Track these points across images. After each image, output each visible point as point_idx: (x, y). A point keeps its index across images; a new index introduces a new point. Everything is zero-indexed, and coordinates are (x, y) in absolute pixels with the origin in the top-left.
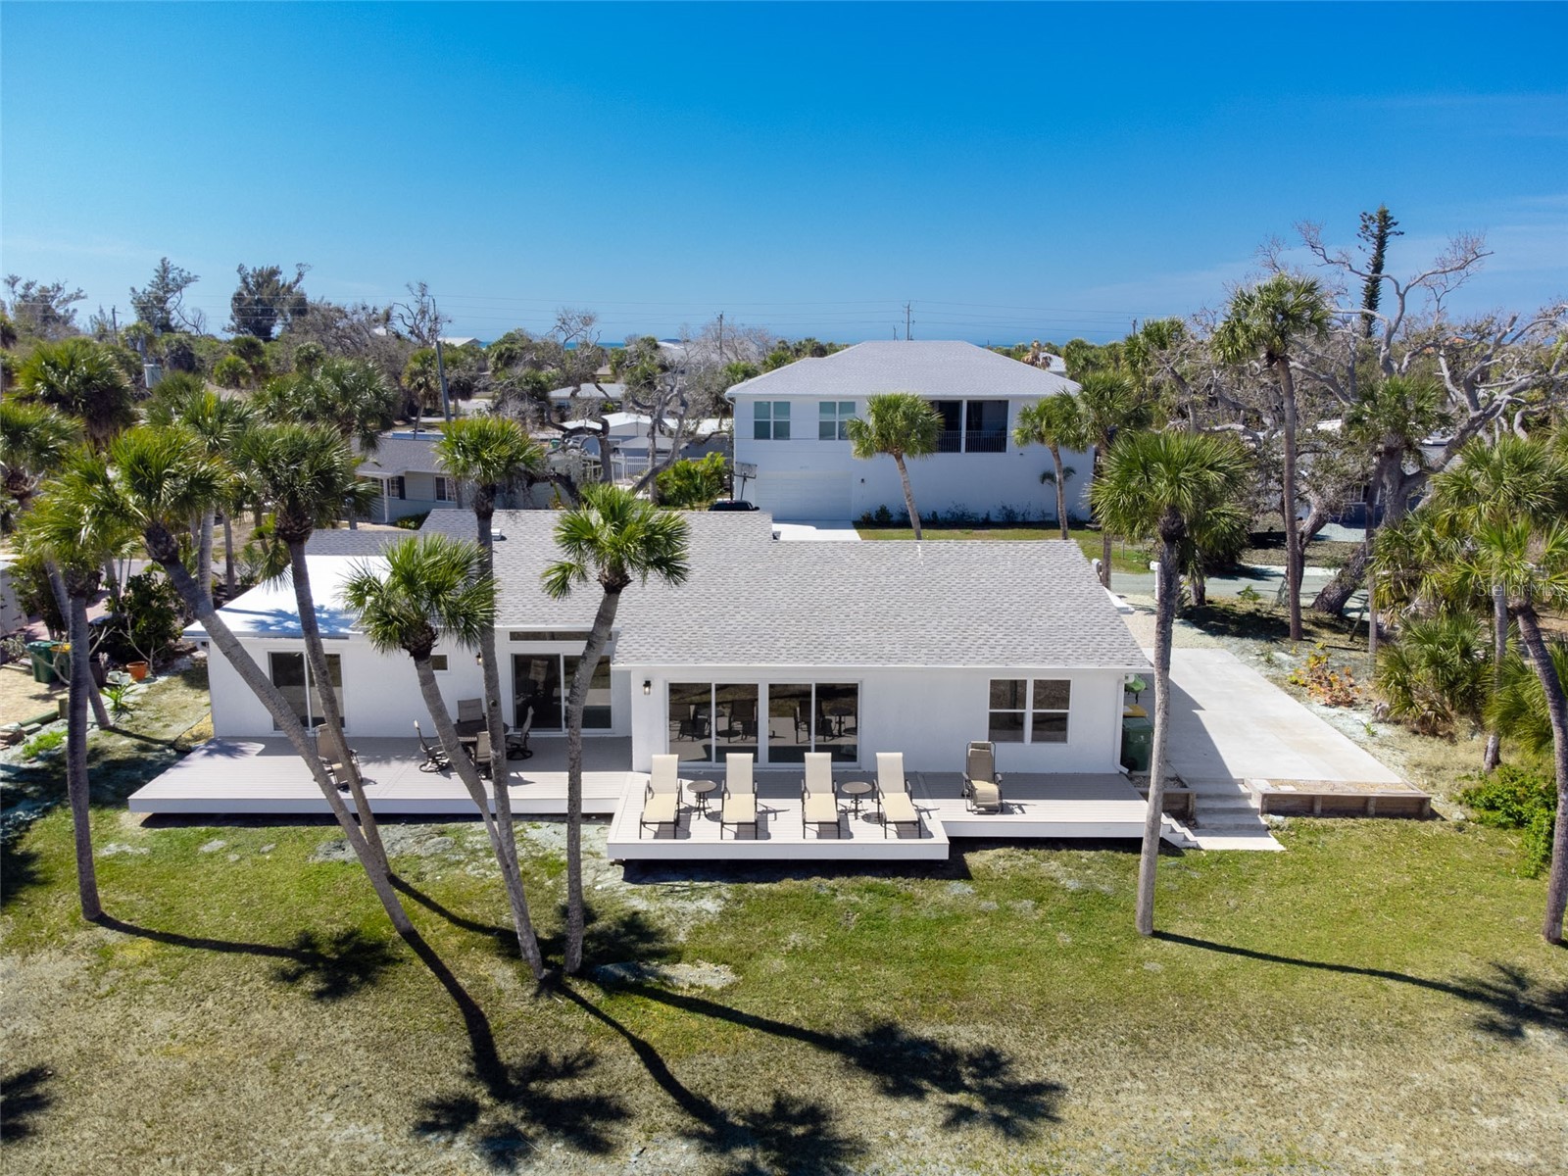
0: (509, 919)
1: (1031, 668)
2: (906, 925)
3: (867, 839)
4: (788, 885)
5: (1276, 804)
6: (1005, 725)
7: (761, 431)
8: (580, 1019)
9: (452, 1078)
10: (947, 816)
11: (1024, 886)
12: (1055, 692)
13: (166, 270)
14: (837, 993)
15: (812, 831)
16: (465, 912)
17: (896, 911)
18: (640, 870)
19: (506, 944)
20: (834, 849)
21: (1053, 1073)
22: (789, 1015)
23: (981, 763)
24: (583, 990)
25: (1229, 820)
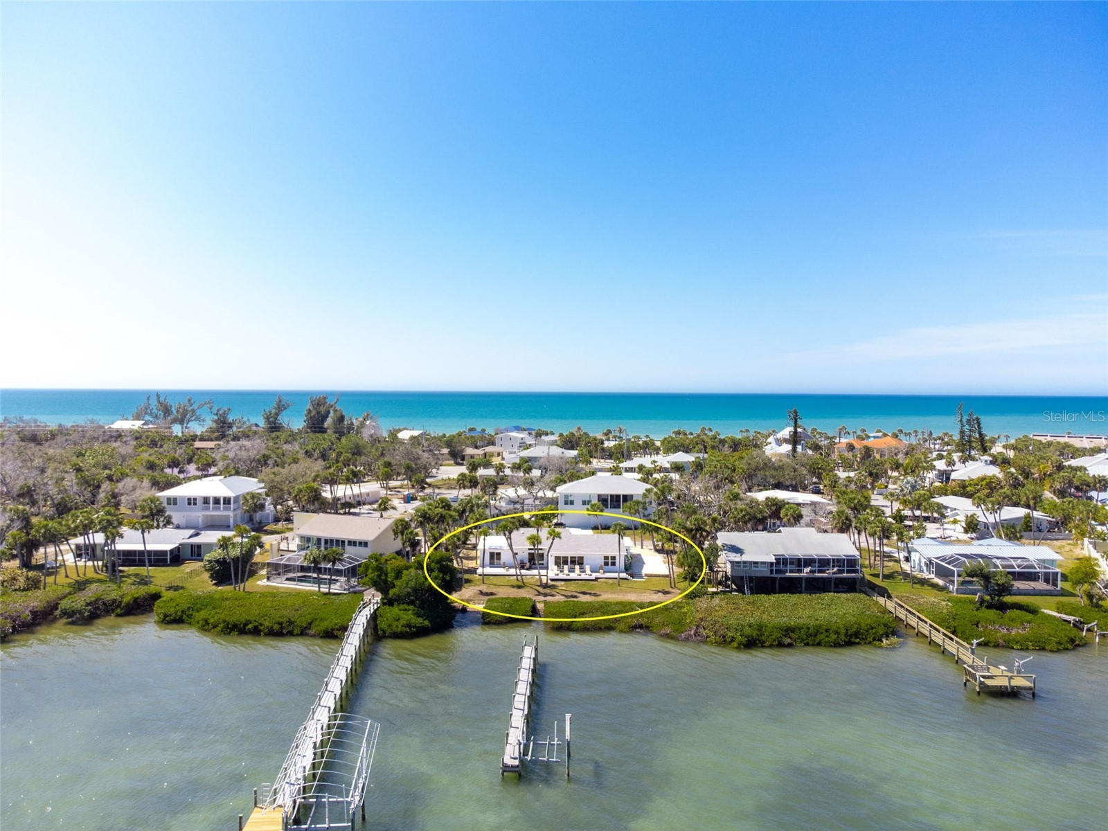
0: (539, 584)
1: (610, 554)
3: (583, 576)
4: (573, 582)
5: (646, 575)
6: (606, 564)
7: (566, 503)
8: (549, 590)
12: (614, 558)
13: (280, 401)
14: (577, 589)
15: (576, 575)
16: (531, 583)
17: (587, 583)
18: (552, 580)
20: (579, 578)
21: (601, 594)
22: (573, 590)
23: (601, 568)
25: (638, 577)
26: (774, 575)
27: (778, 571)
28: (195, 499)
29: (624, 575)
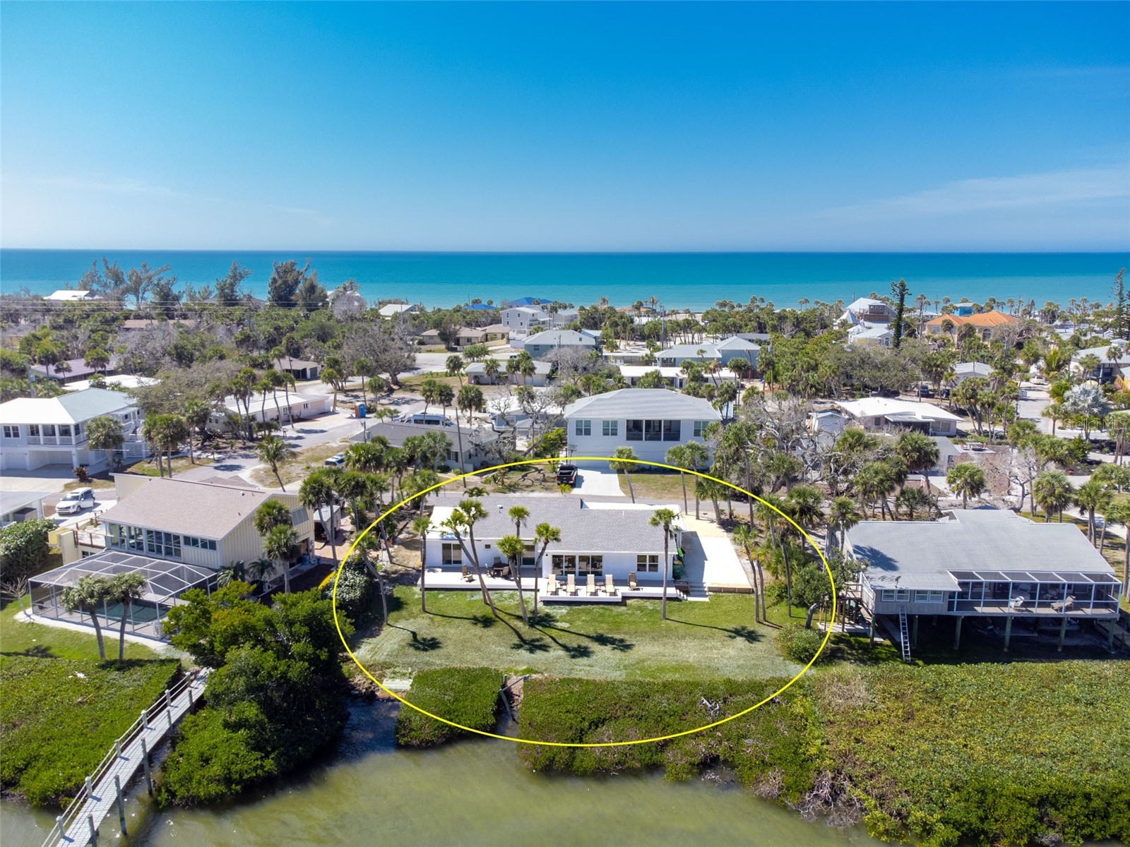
0: (520, 613)
2: (609, 616)
3: (602, 596)
4: (583, 607)
5: (711, 589)
8: (538, 632)
9: (516, 641)
10: (623, 590)
11: (640, 608)
12: (655, 559)
14: (592, 629)
15: (589, 594)
16: (508, 612)
17: (607, 613)
18: (547, 603)
19: (519, 618)
20: (594, 599)
21: (634, 643)
22: (582, 632)
23: (633, 577)
24: (538, 627)
25: (698, 593)
26: (955, 613)
27: (961, 606)
28: (15, 428)
29: (672, 591)
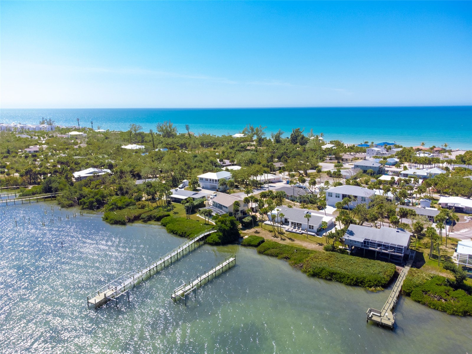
0: (279, 231)
1: (312, 225)
3: (298, 232)
4: (292, 233)
6: (309, 228)
7: (329, 196)
8: (279, 235)
9: (274, 235)
11: (304, 235)
17: (296, 235)
18: (285, 231)
20: (295, 232)
21: (296, 241)
22: (288, 237)
25: (320, 236)
26: (363, 247)
28: (207, 179)
29: (314, 234)
